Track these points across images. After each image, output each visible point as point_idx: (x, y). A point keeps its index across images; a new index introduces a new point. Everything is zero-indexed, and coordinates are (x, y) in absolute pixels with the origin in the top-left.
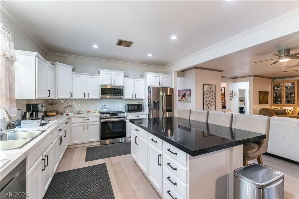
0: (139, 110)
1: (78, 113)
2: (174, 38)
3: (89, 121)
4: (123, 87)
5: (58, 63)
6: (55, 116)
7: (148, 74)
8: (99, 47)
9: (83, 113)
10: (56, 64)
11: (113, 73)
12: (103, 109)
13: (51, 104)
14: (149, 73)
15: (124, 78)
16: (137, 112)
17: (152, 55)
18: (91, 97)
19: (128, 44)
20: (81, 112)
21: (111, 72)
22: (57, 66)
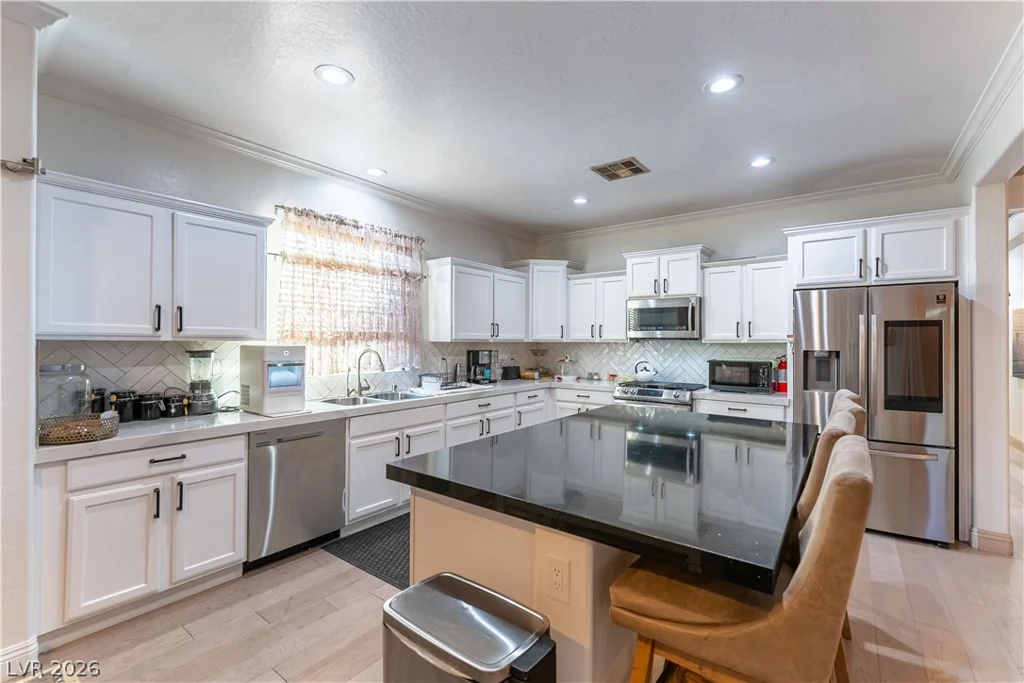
0: (756, 385)
1: (588, 379)
2: (723, 84)
3: (590, 400)
4: (701, 300)
5: (531, 261)
6: (533, 379)
7: (793, 235)
8: (589, 201)
9: (599, 379)
10: (527, 265)
11: (664, 259)
12: (640, 373)
13: (536, 353)
14: (795, 230)
15: (703, 268)
16: (751, 392)
17: (773, 160)
18: (608, 336)
19: (633, 167)
20: (595, 377)
21: (654, 259)
22: (531, 266)
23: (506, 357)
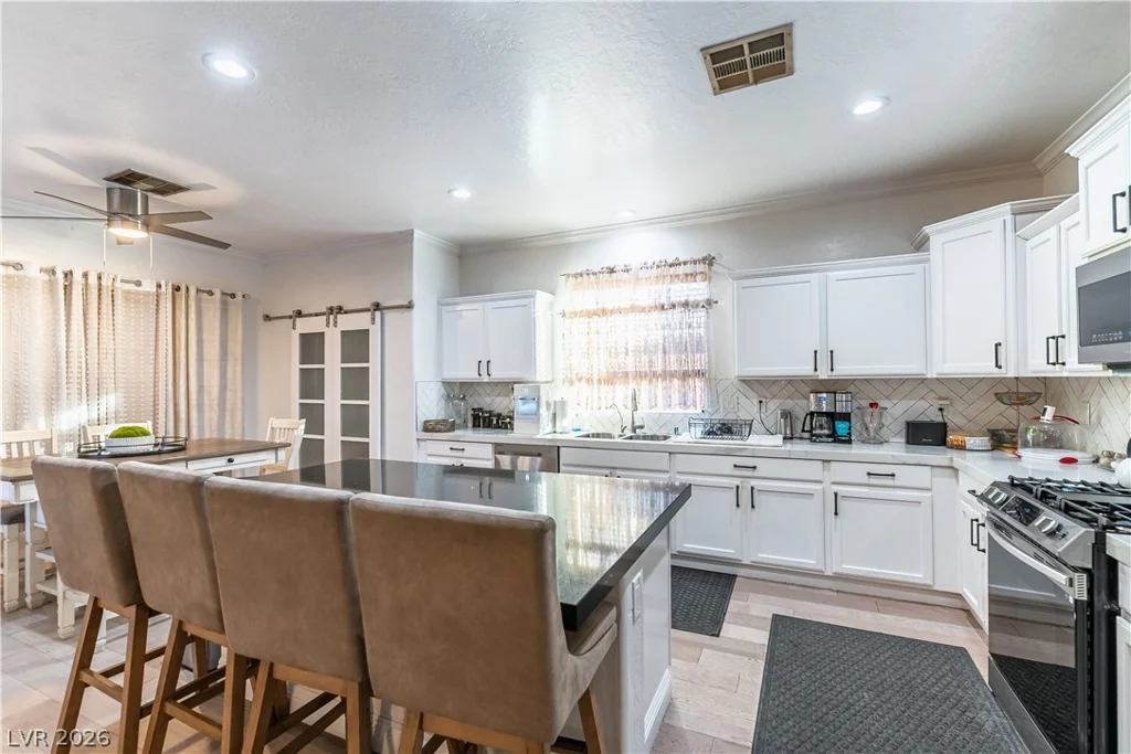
22: (931, 237)
23: (923, 405)
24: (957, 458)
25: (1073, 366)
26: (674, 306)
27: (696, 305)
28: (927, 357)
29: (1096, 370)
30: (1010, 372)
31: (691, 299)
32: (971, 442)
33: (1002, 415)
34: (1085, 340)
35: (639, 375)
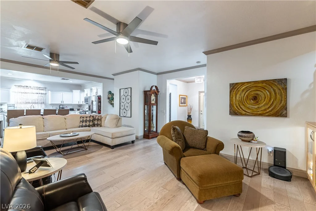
23: (71, 107)
24: (76, 111)
25: (84, 103)
26: (40, 93)
27: (44, 94)
28: (73, 102)
29: (85, 104)
30: (80, 104)
31: (43, 93)
32: (76, 110)
33: (78, 108)
34: (85, 102)
35: (32, 103)
